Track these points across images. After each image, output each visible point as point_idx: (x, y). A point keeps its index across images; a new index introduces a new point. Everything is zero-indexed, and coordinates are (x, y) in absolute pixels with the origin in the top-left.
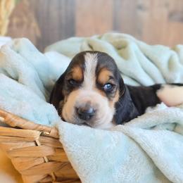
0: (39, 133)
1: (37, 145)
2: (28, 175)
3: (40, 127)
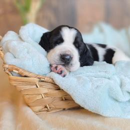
0: (38, 80)
1: (37, 87)
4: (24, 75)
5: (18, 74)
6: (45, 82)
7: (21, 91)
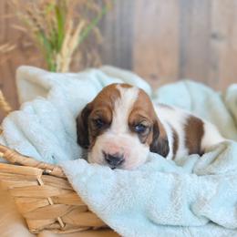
0: (41, 171)
1: (39, 184)
2: (33, 219)
3: (42, 165)
4: (15, 160)
5: (4, 157)
6: (54, 176)
7: (8, 190)
